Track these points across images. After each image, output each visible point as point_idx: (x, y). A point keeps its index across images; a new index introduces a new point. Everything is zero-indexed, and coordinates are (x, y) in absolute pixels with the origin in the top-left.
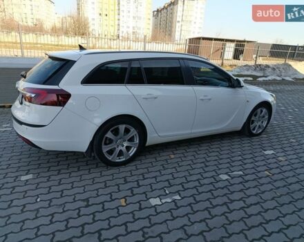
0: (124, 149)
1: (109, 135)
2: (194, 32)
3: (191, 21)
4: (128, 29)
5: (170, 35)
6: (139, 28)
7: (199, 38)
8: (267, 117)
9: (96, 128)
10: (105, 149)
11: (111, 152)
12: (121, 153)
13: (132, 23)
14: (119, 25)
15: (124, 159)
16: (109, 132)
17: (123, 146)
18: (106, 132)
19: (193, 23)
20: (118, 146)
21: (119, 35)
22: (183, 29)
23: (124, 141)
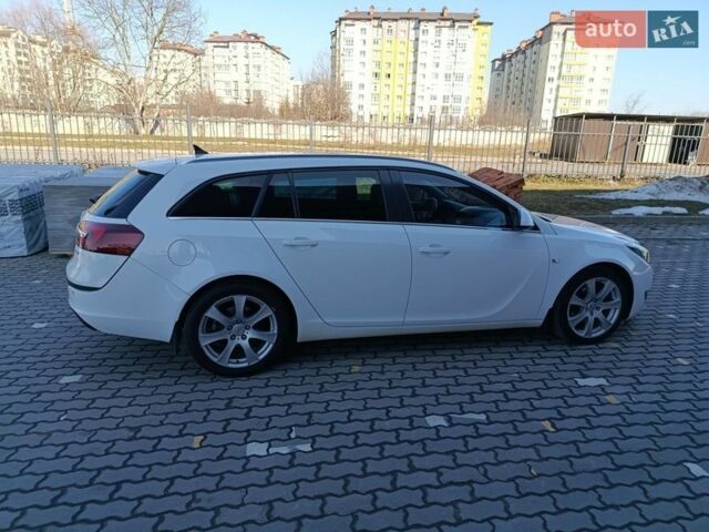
0: (245, 344)
1: (213, 313)
2: (588, 102)
3: (581, 78)
4: (433, 103)
5: (530, 110)
6: (459, 99)
7: (579, 116)
8: (618, 299)
9: (184, 299)
10: (206, 341)
11: (219, 346)
12: (238, 352)
13: (442, 88)
14: (413, 94)
15: (246, 365)
16: (213, 308)
17: (244, 337)
18: (206, 307)
19: (586, 80)
20: (233, 338)
21: (412, 115)
22: (560, 94)
23: (247, 328)
